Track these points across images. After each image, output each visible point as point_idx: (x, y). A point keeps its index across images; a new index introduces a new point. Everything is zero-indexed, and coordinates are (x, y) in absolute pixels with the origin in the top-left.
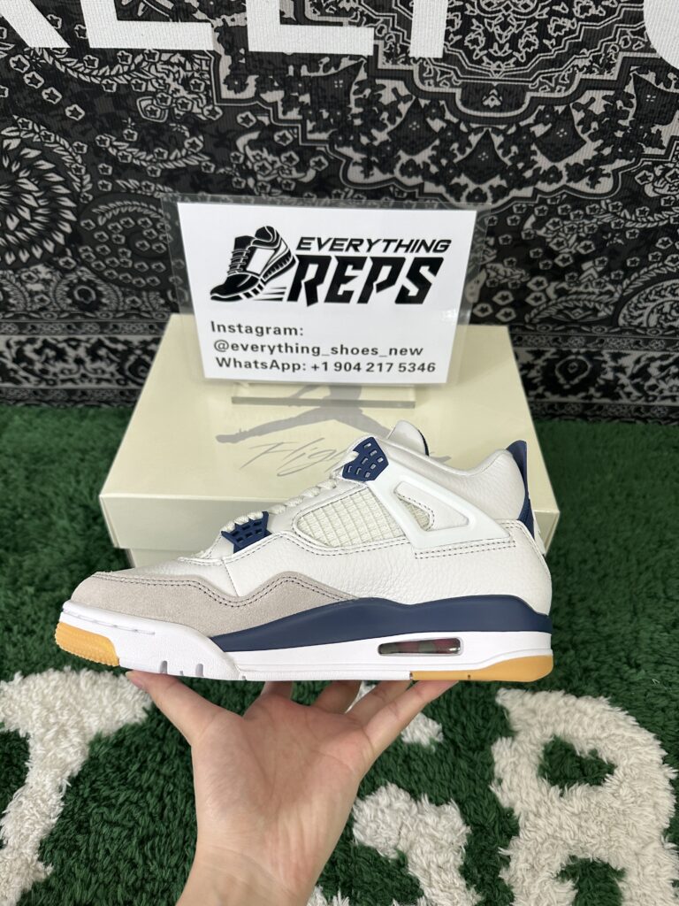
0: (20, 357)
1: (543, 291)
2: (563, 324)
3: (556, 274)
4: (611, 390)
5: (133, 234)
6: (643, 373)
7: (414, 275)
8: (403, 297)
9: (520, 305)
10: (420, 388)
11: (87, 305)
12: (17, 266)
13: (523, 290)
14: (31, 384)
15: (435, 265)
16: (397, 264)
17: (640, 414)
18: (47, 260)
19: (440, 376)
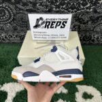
3: (84, 23)
6: (98, 38)
8: (61, 27)
9: (79, 28)
10: (64, 41)
12: (5, 24)
13: (79, 26)
15: (66, 22)
16: (60, 22)
19: (67, 39)
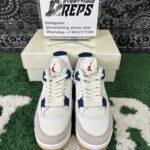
0: (7, 40)
1: (116, 21)
2: (121, 29)
3: (118, 17)
4: (132, 45)
5: (31, 10)
7: (88, 9)
9: (111, 24)
11: (21, 27)
12: (7, 18)
14: (9, 47)
16: (84, 6)
17: (139, 51)
18: (13, 17)
